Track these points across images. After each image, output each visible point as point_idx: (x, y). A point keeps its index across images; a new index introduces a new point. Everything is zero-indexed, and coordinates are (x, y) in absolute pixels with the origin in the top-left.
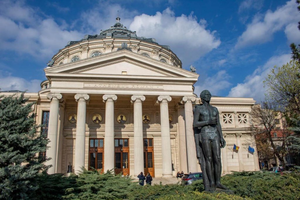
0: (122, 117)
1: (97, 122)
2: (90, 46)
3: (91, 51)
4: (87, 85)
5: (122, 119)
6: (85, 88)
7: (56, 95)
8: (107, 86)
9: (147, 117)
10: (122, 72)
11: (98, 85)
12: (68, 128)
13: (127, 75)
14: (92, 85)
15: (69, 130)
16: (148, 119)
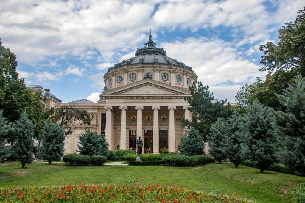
0: (149, 117)
1: (134, 120)
2: (128, 70)
3: (130, 73)
4: (126, 101)
5: (149, 118)
6: (125, 103)
7: (109, 107)
8: (138, 101)
9: (165, 116)
10: (147, 92)
11: (132, 101)
12: (117, 124)
13: (149, 94)
14: (129, 101)
15: (117, 125)
16: (165, 117)
